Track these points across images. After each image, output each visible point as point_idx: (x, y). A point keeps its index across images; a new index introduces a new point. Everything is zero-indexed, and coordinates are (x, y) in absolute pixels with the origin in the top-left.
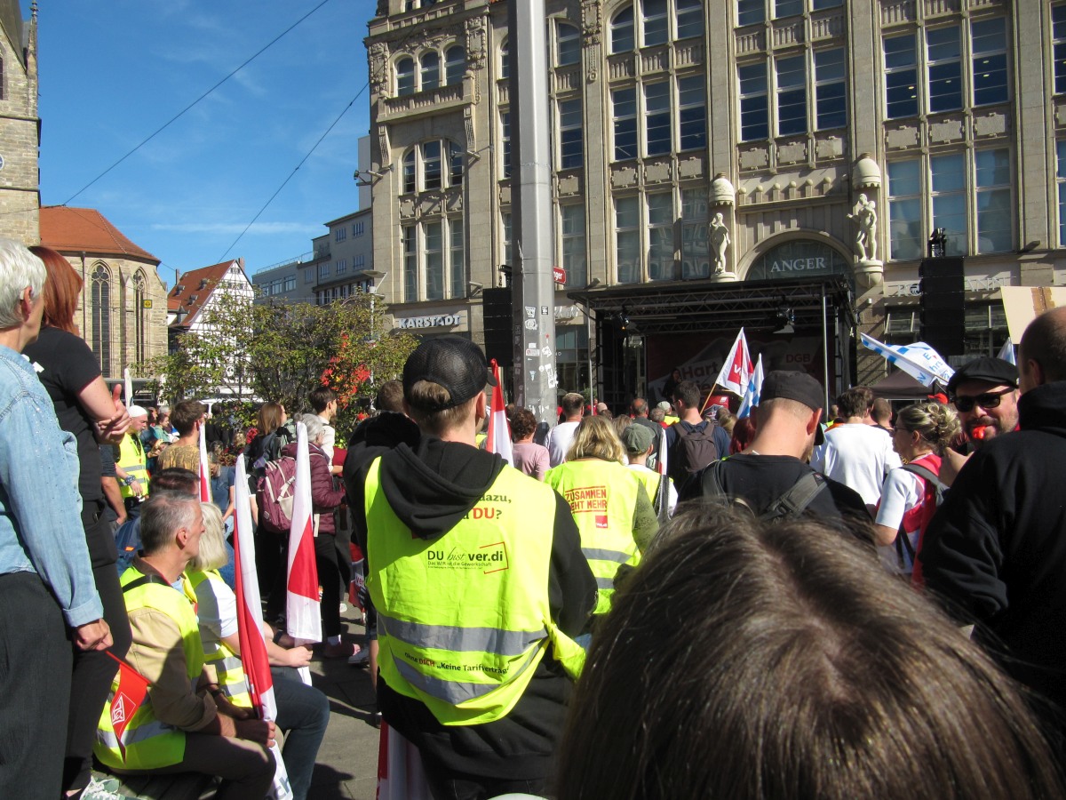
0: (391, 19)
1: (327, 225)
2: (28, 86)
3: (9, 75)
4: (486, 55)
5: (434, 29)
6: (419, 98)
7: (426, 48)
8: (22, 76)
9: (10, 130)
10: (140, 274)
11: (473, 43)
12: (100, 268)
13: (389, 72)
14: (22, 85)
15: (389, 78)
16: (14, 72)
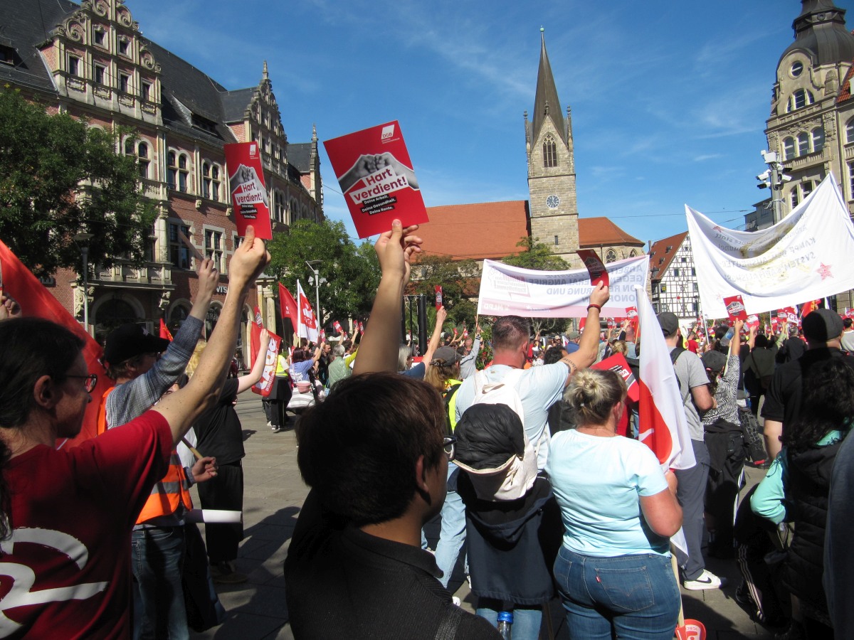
0: (779, 117)
1: (754, 206)
2: (569, 156)
3: (560, 152)
4: (836, 132)
5: (805, 120)
6: (797, 159)
7: (801, 132)
8: (566, 151)
9: (562, 183)
10: (633, 253)
11: (829, 126)
12: (611, 253)
13: (779, 147)
14: (566, 156)
15: (780, 150)
16: (561, 150)
